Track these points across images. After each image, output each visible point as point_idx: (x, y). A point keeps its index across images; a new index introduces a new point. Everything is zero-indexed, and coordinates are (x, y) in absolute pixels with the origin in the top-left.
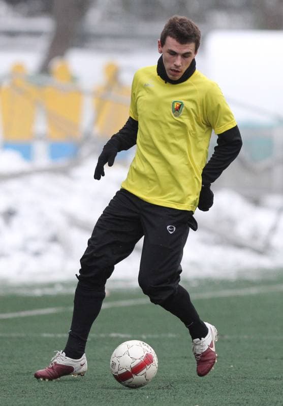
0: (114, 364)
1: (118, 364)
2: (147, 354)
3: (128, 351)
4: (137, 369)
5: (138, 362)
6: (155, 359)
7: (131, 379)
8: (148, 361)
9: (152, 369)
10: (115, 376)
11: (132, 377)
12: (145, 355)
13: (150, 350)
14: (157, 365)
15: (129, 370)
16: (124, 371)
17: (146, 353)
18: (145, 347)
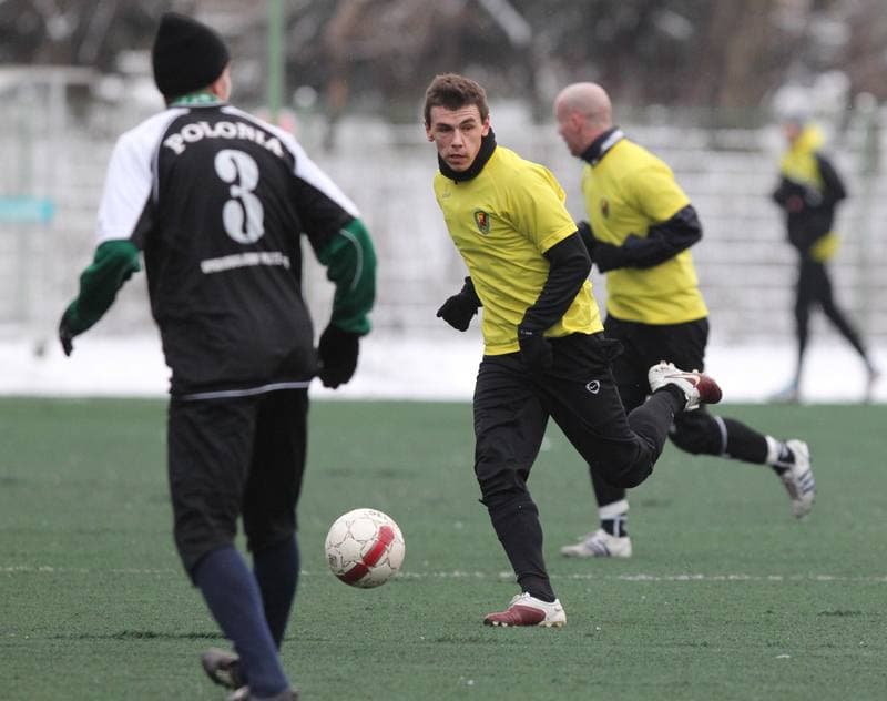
0: (333, 559)
1: (338, 556)
2: (382, 528)
3: (349, 532)
4: (373, 557)
5: (370, 545)
6: (398, 533)
7: (368, 575)
8: (385, 537)
9: (397, 549)
10: (341, 578)
11: (368, 571)
12: (378, 530)
13: (385, 520)
14: (402, 541)
15: (361, 562)
16: (353, 565)
17: (379, 526)
18: (376, 517)
